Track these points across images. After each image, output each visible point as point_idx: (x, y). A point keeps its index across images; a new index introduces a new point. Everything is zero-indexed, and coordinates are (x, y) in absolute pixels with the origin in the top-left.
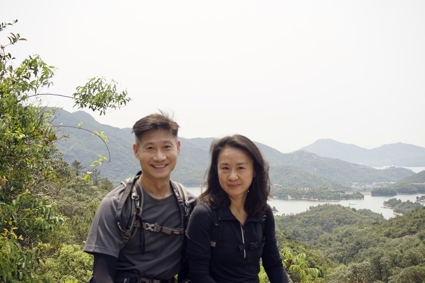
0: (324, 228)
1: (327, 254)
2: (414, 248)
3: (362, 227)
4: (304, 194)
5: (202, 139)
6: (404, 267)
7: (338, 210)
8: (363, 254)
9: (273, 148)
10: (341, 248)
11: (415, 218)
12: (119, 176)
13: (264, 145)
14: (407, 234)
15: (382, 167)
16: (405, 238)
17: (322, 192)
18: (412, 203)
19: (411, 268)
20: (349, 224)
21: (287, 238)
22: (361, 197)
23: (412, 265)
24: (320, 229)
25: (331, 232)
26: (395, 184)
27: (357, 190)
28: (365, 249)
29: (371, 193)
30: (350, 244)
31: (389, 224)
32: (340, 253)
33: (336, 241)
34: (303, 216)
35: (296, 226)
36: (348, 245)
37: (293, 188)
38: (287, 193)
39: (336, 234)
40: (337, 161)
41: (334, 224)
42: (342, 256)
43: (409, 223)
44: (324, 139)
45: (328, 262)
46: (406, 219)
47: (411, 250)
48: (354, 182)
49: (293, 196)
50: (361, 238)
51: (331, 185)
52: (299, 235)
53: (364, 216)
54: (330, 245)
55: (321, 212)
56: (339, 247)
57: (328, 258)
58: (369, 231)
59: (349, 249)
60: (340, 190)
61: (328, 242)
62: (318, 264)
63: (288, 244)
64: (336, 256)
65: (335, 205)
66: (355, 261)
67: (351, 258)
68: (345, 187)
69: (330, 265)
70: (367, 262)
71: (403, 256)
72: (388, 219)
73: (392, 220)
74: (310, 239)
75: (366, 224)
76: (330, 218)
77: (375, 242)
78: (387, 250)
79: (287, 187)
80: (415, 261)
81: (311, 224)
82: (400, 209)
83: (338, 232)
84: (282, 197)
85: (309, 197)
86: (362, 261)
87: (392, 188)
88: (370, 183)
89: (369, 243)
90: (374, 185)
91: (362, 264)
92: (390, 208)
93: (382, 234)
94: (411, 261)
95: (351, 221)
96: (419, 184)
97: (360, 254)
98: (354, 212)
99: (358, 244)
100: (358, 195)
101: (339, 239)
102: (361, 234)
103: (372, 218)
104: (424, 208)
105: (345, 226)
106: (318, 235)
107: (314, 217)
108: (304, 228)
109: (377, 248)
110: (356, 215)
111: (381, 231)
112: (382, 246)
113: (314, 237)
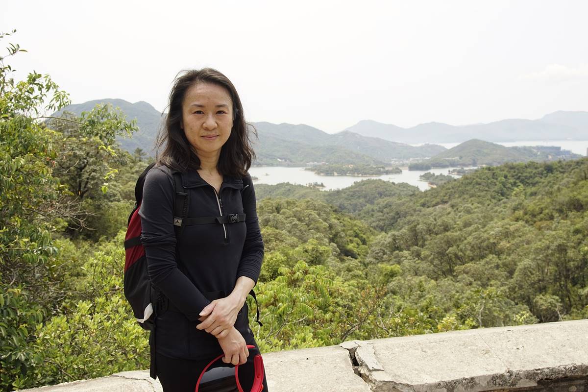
0: (367, 200)
1: (370, 224)
2: (446, 216)
3: (401, 198)
4: (348, 171)
7: (379, 184)
8: (402, 223)
9: (320, 129)
10: (382, 218)
11: (447, 189)
14: (440, 204)
15: (418, 144)
16: (439, 207)
17: (365, 169)
18: (444, 176)
19: (444, 234)
20: (389, 196)
21: (334, 211)
22: (400, 172)
24: (363, 201)
25: (374, 204)
26: (430, 159)
27: (396, 165)
28: (403, 218)
29: (409, 168)
30: (391, 214)
31: (424, 195)
32: (382, 222)
33: (379, 211)
34: (348, 190)
35: (341, 200)
36: (388, 216)
37: (339, 166)
38: (333, 170)
40: (378, 140)
42: (383, 225)
43: (442, 194)
44: (366, 120)
45: (371, 231)
46: (439, 190)
47: (444, 218)
48: (393, 158)
49: (339, 172)
50: (400, 209)
51: (373, 162)
52: (345, 208)
53: (403, 189)
54: (372, 215)
55: (364, 187)
56: (380, 217)
57: (372, 227)
59: (390, 219)
60: (381, 166)
61: (371, 213)
62: (361, 233)
63: (335, 216)
64: (378, 225)
65: (376, 180)
66: (395, 229)
67: (391, 227)
68: (385, 164)
69: (372, 234)
70: (405, 230)
71: (436, 223)
72: (423, 191)
73: (427, 192)
74: (354, 211)
75: (404, 196)
76: (372, 191)
77: (412, 212)
78: (422, 218)
79: (333, 165)
80: (447, 228)
81: (355, 198)
82: (434, 181)
83: (379, 204)
84: (329, 173)
85: (353, 173)
86: (401, 229)
87: (427, 163)
88: (408, 158)
89: (406, 213)
90: (411, 161)
91: (400, 232)
92: (425, 180)
93: (418, 205)
94: (444, 229)
95: (391, 194)
96: (450, 159)
97: (399, 223)
98: (393, 186)
99: (397, 213)
100: (396, 170)
101: (381, 210)
102: (399, 205)
103: (409, 190)
104: (455, 180)
105: (386, 198)
106: (362, 207)
107: (358, 191)
108: (349, 202)
109: (414, 217)
110: (395, 188)
111: (417, 201)
112: (418, 215)
113: (358, 209)
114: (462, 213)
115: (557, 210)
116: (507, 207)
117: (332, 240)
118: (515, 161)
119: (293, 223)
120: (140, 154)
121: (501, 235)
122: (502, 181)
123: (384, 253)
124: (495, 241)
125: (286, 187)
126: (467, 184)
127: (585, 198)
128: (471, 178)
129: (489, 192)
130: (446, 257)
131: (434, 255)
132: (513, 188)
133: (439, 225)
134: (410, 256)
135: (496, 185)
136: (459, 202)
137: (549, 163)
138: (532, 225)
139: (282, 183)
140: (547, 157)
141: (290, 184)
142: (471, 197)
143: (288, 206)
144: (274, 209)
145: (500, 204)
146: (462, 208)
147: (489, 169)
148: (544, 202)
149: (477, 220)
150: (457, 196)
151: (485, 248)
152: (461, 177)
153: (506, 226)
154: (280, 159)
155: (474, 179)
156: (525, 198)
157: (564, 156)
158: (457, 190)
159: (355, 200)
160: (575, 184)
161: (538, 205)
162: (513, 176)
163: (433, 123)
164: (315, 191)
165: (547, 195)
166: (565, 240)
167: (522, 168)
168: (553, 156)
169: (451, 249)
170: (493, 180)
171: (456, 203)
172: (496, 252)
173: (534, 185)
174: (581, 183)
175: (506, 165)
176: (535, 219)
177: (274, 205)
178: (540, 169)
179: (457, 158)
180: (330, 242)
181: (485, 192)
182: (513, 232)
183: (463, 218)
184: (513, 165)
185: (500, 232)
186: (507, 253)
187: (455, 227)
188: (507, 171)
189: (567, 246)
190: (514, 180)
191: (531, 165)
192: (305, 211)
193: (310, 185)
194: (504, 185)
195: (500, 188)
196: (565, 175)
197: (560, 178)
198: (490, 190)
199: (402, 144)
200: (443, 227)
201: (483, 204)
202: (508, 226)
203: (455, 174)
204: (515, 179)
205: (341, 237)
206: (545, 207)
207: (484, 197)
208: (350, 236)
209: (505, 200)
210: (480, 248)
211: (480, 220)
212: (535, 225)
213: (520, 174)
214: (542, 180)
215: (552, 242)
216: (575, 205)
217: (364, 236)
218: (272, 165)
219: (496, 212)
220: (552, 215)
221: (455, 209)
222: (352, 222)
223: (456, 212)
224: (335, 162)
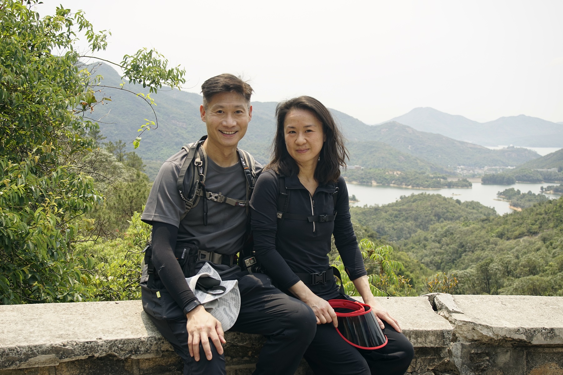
0: (418, 224)
1: (420, 259)
2: (533, 253)
3: (468, 224)
4: (393, 180)
5: (260, 103)
6: (519, 277)
7: (437, 201)
8: (468, 259)
9: (355, 117)
10: (439, 250)
11: (537, 214)
12: (150, 150)
13: (343, 114)
14: (526, 235)
15: (497, 146)
16: (523, 240)
17: (417, 178)
18: (534, 195)
19: (528, 278)
20: (451, 219)
21: (369, 237)
22: (468, 185)
23: (530, 274)
24: (412, 225)
25: (427, 230)
26: (514, 169)
27: (464, 176)
28: (470, 253)
29: (482, 181)
30: (451, 246)
31: (503, 221)
32: (438, 257)
33: (434, 241)
34: (391, 208)
35: (381, 221)
36: (448, 248)
37: (379, 172)
38: (371, 178)
39: (433, 232)
40: (439, 137)
41: (431, 220)
42: (440, 261)
43: (529, 221)
44: (422, 108)
45: (421, 269)
46: (525, 215)
47: (530, 255)
48: (460, 165)
49: (380, 181)
50: (466, 239)
51: (429, 169)
52: (385, 233)
53: (471, 211)
54: (425, 246)
55: (414, 204)
56: (436, 250)
57: (422, 263)
58: (477, 230)
59: (450, 252)
60: (441, 176)
61: (423, 243)
62: (408, 270)
64: (433, 260)
65: (433, 195)
66: (457, 268)
67: (452, 264)
68: (448, 172)
69: (423, 272)
70: (472, 270)
71: (519, 263)
72: (501, 215)
73: (507, 216)
74: (399, 238)
75: (473, 221)
76: (426, 211)
77: (484, 244)
78: (498, 254)
79: (372, 170)
80: (534, 269)
81: (401, 219)
82: (518, 202)
83: (436, 231)
84: (364, 182)
85: (400, 183)
86: (466, 269)
87: (509, 175)
88: (481, 167)
89: (475, 245)
90: (486, 170)
91: (465, 272)
92: (506, 200)
93: (493, 234)
94: (529, 270)
95: (453, 217)
96: (544, 170)
97: (464, 259)
98: (458, 205)
99: (462, 246)
100: (464, 183)
101: (437, 239)
102: (466, 234)
103: (481, 213)
104: (550, 202)
105: (445, 223)
106: (409, 233)
107: (406, 210)
108: (392, 224)
109: (486, 253)
110: (460, 208)
111: (492, 229)
112: (492, 250)
113: (404, 236)
114: (558, 249)
133: (522, 266)
146: (558, 243)
150: (551, 225)
158: (553, 216)
159: (401, 222)
163: (522, 117)
171: (549, 235)
179: (554, 170)
183: (560, 256)
187: (546, 270)
199: (474, 145)
203: (550, 193)
217: (411, 275)
221: (548, 243)
223: (549, 249)
224: (374, 166)
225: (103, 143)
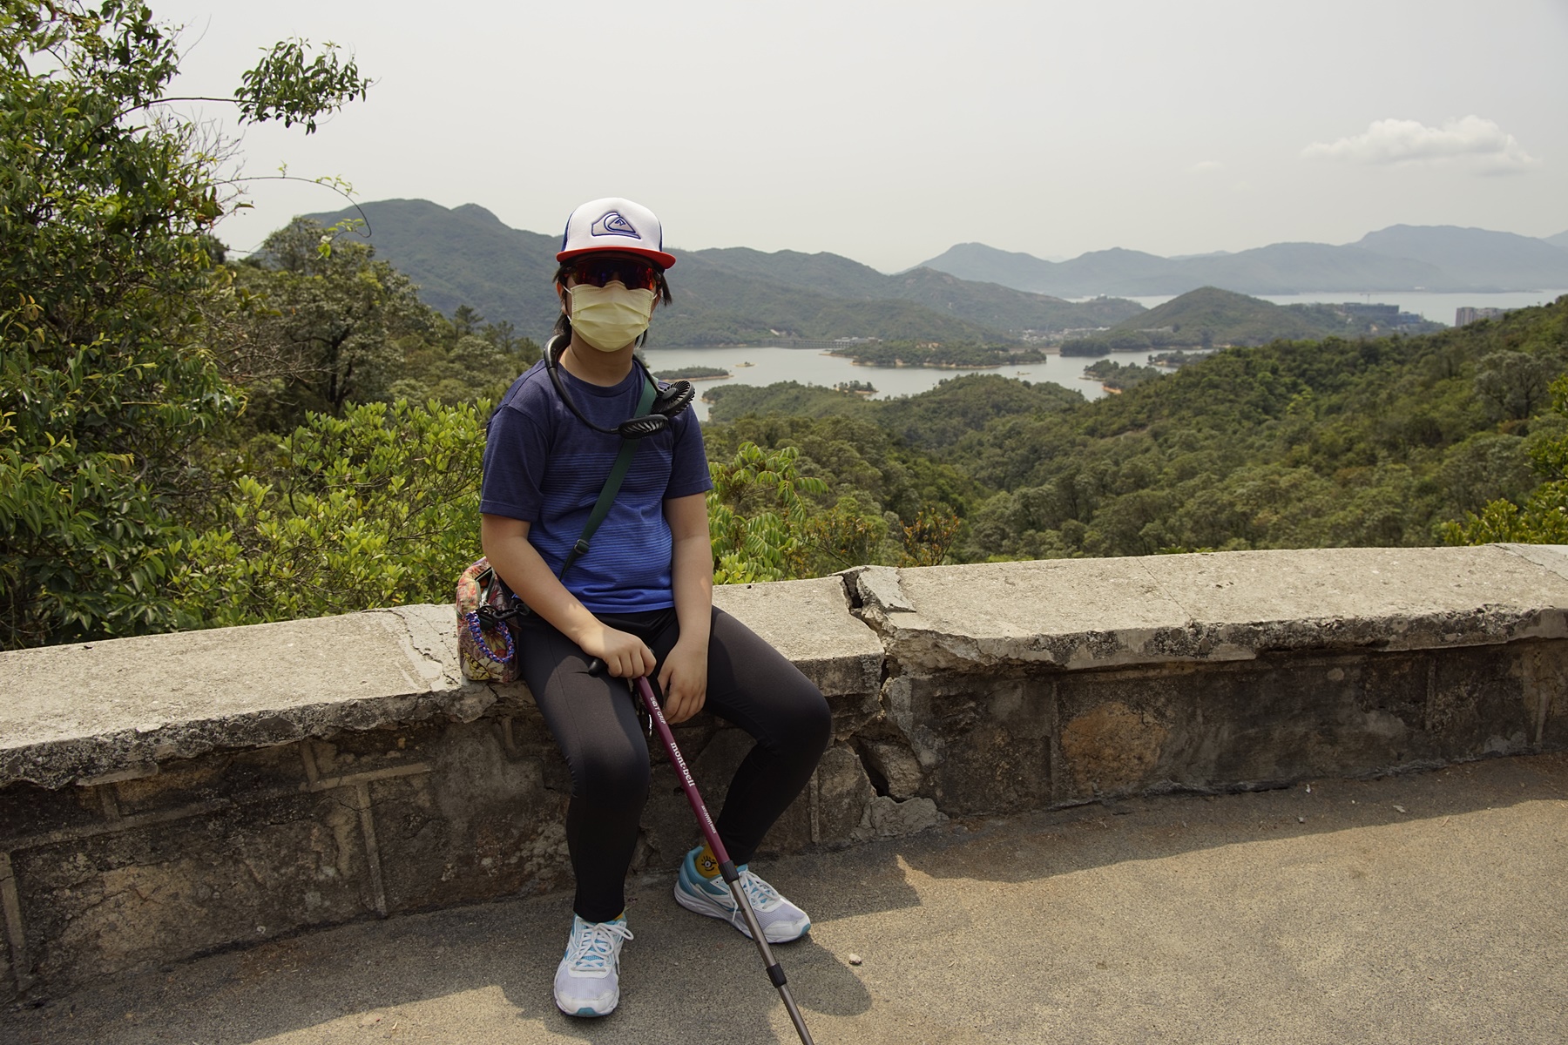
0: (968, 421)
1: (973, 473)
2: (1140, 455)
3: (1042, 417)
4: (927, 356)
6: (1120, 494)
7: (994, 385)
8: (1044, 470)
9: (865, 264)
10: (1001, 459)
11: (1144, 397)
13: (846, 259)
14: (1128, 430)
15: (1081, 298)
16: (1126, 438)
17: (963, 351)
18: (1139, 368)
19: (1134, 494)
20: (1018, 412)
21: (894, 444)
22: (1040, 359)
23: (1137, 488)
24: (959, 423)
25: (982, 429)
26: (1107, 331)
27: (1033, 345)
28: (1047, 461)
29: (1060, 351)
30: (1019, 452)
31: (1094, 410)
32: (999, 469)
33: (992, 446)
34: (926, 399)
35: (912, 420)
36: (1013, 455)
37: (906, 345)
38: (894, 355)
39: (991, 432)
40: (993, 288)
41: (988, 414)
42: (1002, 475)
43: (1132, 409)
44: (965, 244)
45: (975, 488)
46: (1126, 400)
47: (1135, 460)
48: (1027, 329)
49: (907, 359)
50: (1040, 439)
51: (981, 336)
52: (919, 438)
53: (1047, 397)
54: (980, 453)
55: (961, 390)
56: (996, 459)
57: (978, 479)
59: (1017, 461)
60: (1000, 346)
61: (976, 449)
63: (896, 455)
64: (992, 475)
65: (989, 376)
66: (1028, 484)
67: (1020, 479)
68: (1009, 340)
69: (978, 493)
70: (1050, 486)
71: (1119, 472)
72: (1091, 401)
73: (1100, 402)
74: (940, 444)
75: (1049, 412)
76: (979, 400)
77: (1067, 447)
78: (1089, 460)
79: (894, 344)
80: (1141, 480)
81: (942, 415)
82: (1115, 380)
83: (995, 429)
84: (884, 362)
85: (937, 360)
86: (1041, 484)
87: (1101, 340)
88: (1058, 331)
89: (1055, 449)
90: (1065, 335)
91: (1040, 490)
92: (1097, 378)
93: (1080, 431)
94: (1135, 481)
95: (1020, 407)
96: (1153, 330)
97: (1038, 471)
98: (1026, 389)
99: (1034, 450)
101: (998, 442)
102: (1039, 432)
103: (1061, 399)
104: (1163, 378)
105: (1008, 418)
106: (956, 435)
107: (948, 401)
108: (930, 424)
109: (1071, 459)
110: (1030, 394)
111: (1078, 424)
112: (1080, 453)
113: (948, 440)
114: (1176, 448)
115: (1384, 443)
116: (1275, 436)
117: (888, 506)
118: (1297, 337)
119: (805, 467)
120: (466, 320)
121: (1260, 497)
122: (1267, 379)
123: (1004, 536)
124: (1247, 509)
125: (790, 391)
126: (1189, 387)
127: (1447, 417)
128: (1197, 373)
129: (1237, 405)
130: (1138, 545)
131: (1112, 539)
132: (1289, 395)
133: (1123, 476)
134: (1061, 541)
135: (1252, 389)
136: (1169, 425)
137: (1370, 341)
138: (1328, 475)
139: (780, 384)
140: (1368, 328)
141: (798, 386)
142: (1196, 415)
143: (792, 432)
144: (762, 437)
145: (1262, 431)
146: (1176, 439)
147: (1238, 353)
148: (1357, 427)
149: (1208, 465)
150: (1166, 412)
151: (1226, 525)
152: (1175, 370)
153: (1272, 477)
154: (776, 329)
155: (1204, 375)
156: (1316, 417)
157: (1404, 326)
158: (1167, 399)
159: (942, 420)
160: (1427, 386)
161: (1344, 433)
162: (1290, 370)
163: (1117, 251)
164: (853, 402)
165: (1363, 411)
166: (1397, 505)
167: (1311, 351)
168: (1383, 326)
169: (1149, 525)
170: (1246, 377)
171: (1162, 427)
172: (1248, 533)
173: (1336, 389)
174: (1440, 384)
175: (1277, 346)
176: (1337, 464)
177: (763, 429)
178: (1352, 354)
179: (1167, 329)
180: (884, 511)
181: (1228, 404)
182: (1287, 491)
183: (1179, 458)
184: (1291, 345)
185: (1259, 491)
186: (1272, 535)
187: (1159, 481)
188: (1278, 359)
189: (1402, 520)
190: (1294, 378)
191: (1333, 345)
192: (830, 443)
193: (843, 386)
194: (1270, 387)
195: (1263, 395)
196: (1406, 369)
197: (1394, 375)
198: (1239, 399)
199: (1049, 297)
200: (1132, 480)
201: (1223, 431)
202: (1276, 477)
203: (1162, 365)
204: (1295, 375)
205: (909, 500)
206: (1357, 437)
207: (1226, 414)
208: (930, 498)
209: (1272, 422)
210: (1212, 526)
211: (1214, 464)
212: (1334, 476)
213: (1306, 366)
214: (1355, 379)
215: (1370, 511)
216: (1424, 434)
217: (961, 499)
218: (759, 344)
219: (1251, 446)
220: (1373, 455)
221: (1161, 440)
222: (934, 467)
223: (1163, 448)
224: (898, 337)
225: (478, 328)
